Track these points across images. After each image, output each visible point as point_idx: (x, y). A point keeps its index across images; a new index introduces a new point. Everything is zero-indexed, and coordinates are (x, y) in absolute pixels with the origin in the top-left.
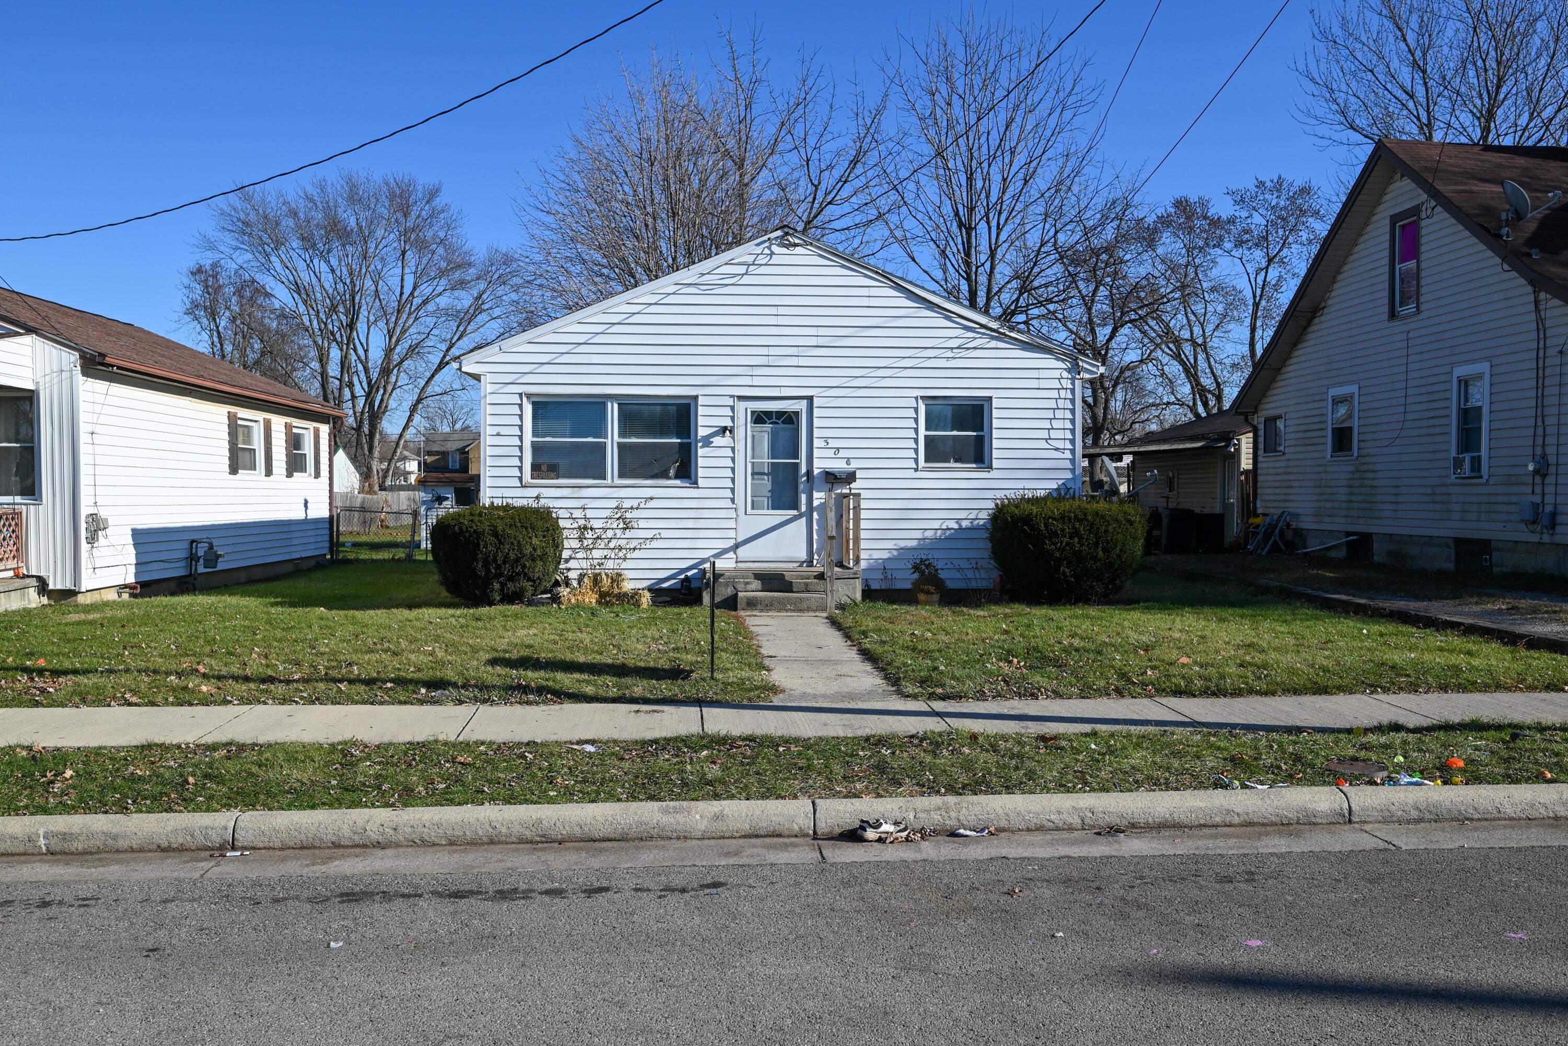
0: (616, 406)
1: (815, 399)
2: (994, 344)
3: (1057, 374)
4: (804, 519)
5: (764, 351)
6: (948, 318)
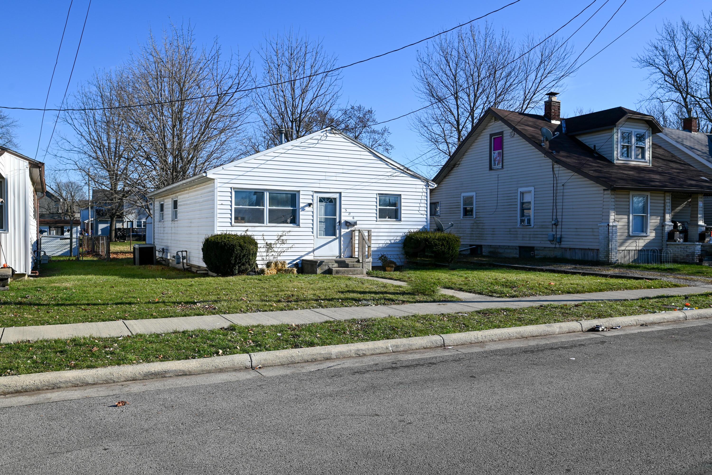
0: (268, 194)
1: (342, 193)
2: (402, 175)
3: (421, 187)
4: (338, 240)
5: (324, 174)
6: (387, 164)
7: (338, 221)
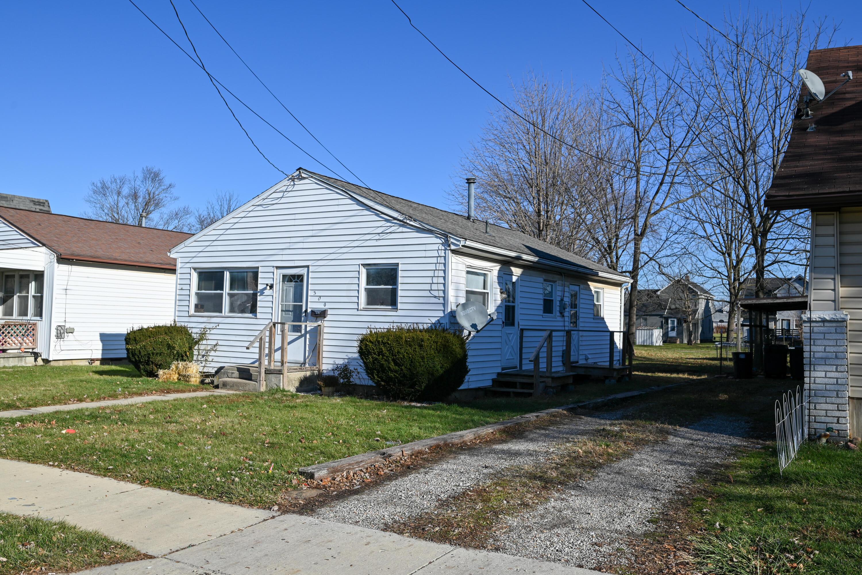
0: (228, 273)
1: (310, 267)
2: (401, 229)
3: (436, 247)
4: (303, 338)
5: (288, 240)
6: (377, 215)
7: (304, 309)
